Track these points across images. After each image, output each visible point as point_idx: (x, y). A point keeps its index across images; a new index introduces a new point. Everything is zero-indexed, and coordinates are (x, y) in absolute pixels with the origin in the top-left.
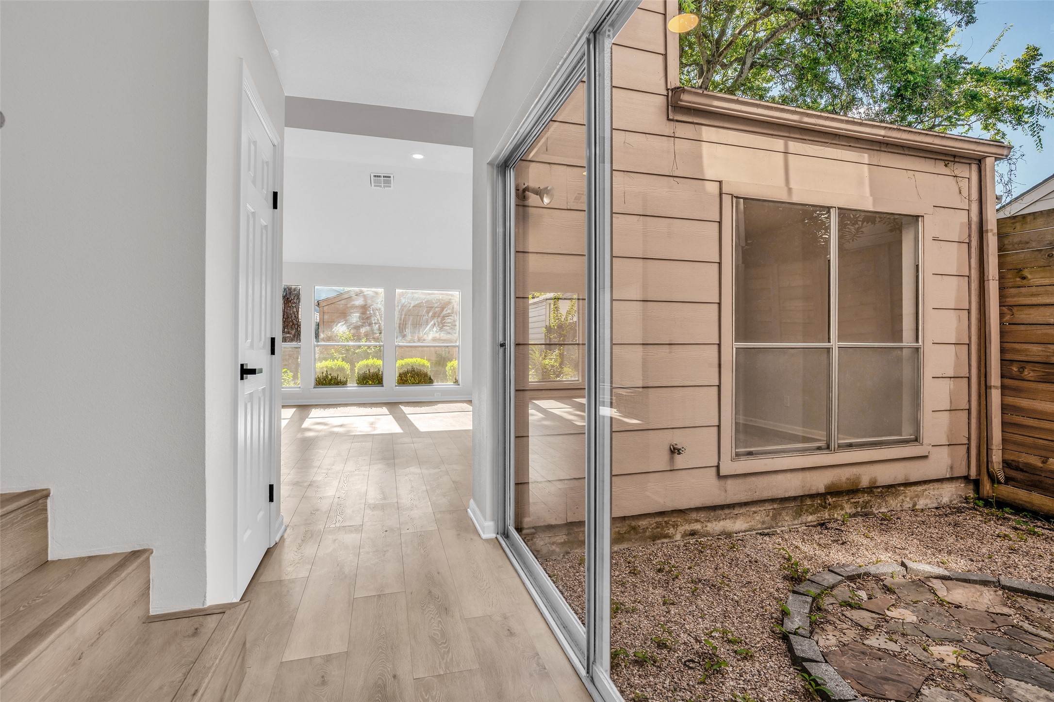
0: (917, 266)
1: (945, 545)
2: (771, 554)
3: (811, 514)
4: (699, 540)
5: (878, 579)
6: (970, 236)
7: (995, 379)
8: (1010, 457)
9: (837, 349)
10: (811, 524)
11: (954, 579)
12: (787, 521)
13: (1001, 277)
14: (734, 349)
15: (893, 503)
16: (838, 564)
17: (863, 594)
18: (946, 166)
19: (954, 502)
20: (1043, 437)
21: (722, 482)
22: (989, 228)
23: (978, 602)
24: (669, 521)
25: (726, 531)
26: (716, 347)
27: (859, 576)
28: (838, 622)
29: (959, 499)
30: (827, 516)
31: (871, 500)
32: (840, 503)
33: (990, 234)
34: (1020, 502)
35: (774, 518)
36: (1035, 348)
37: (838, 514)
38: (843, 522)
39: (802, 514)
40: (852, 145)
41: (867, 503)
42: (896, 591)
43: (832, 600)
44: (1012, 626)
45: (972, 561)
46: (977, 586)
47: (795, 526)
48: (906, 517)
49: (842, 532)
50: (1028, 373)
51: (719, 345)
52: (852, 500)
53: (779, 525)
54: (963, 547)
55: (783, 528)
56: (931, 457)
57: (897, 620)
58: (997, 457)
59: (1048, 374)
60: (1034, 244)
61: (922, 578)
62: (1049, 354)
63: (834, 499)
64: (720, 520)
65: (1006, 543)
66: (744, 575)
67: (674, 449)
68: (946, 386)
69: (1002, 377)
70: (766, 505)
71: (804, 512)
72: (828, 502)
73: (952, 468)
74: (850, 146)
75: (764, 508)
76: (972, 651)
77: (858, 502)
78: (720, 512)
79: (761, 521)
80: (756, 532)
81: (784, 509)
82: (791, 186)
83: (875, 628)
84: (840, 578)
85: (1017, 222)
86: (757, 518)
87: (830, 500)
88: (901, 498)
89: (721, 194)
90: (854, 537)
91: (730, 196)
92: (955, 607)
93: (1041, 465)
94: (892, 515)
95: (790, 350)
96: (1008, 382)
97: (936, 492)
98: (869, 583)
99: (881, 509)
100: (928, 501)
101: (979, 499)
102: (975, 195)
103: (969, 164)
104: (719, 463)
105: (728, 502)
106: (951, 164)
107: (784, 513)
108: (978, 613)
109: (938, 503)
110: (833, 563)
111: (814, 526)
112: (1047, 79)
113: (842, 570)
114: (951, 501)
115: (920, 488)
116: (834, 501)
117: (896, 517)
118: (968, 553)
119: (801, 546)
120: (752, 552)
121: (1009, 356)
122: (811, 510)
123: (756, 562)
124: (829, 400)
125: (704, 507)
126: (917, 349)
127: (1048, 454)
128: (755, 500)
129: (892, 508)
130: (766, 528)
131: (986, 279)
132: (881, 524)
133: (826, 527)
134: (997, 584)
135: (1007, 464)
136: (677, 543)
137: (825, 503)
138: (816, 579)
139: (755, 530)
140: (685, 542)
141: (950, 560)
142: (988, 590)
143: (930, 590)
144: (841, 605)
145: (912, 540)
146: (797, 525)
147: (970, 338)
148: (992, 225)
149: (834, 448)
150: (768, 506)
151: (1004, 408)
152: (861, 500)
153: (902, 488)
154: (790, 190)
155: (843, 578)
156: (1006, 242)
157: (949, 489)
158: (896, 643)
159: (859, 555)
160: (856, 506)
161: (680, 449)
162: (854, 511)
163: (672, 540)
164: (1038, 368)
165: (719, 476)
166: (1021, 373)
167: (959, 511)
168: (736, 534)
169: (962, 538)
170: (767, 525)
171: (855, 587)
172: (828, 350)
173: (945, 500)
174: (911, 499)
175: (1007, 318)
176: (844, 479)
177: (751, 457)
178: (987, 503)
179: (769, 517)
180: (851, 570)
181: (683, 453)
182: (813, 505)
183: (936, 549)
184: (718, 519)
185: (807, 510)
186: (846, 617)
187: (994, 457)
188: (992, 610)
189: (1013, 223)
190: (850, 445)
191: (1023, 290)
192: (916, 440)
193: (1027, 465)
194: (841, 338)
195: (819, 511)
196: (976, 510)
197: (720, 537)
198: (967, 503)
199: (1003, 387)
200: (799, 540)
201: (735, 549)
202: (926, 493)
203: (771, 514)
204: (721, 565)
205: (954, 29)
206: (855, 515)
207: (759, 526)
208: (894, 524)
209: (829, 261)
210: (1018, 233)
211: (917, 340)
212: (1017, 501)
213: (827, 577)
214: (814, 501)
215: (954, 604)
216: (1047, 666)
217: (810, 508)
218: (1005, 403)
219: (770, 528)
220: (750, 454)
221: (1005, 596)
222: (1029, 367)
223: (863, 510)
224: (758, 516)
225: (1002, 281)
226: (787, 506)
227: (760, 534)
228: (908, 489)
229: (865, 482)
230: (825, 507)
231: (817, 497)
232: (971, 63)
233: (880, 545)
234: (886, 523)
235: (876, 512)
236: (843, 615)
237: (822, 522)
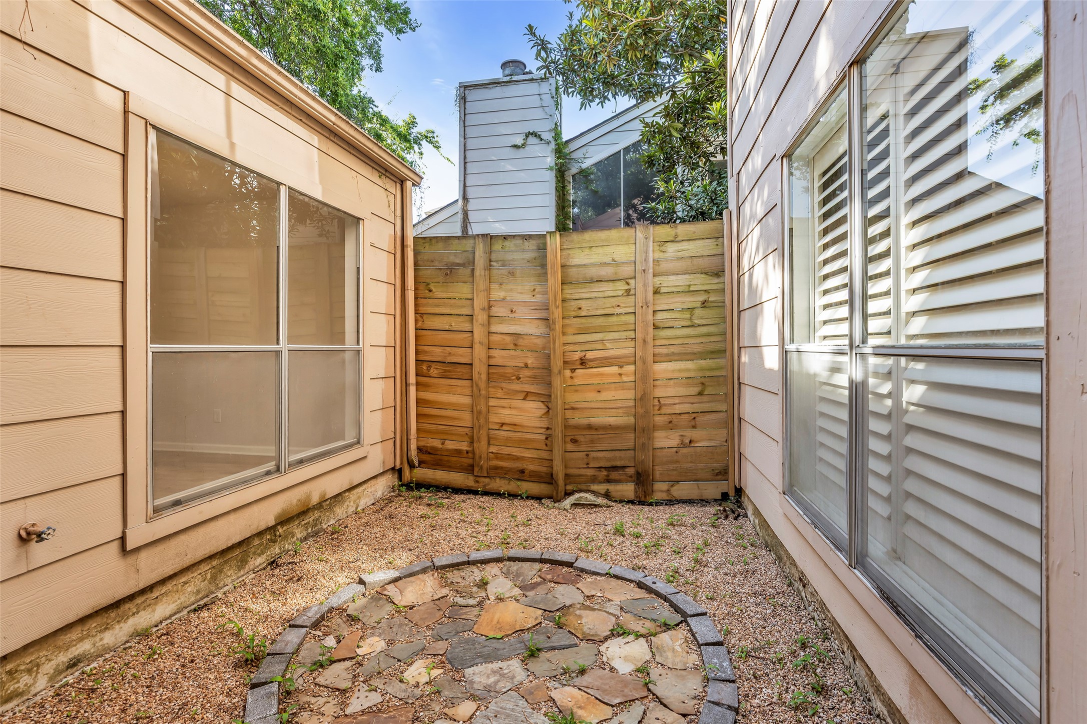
0: (358, 268)
1: (388, 542)
2: (213, 638)
3: (259, 556)
4: (88, 669)
5: (341, 610)
6: (395, 247)
7: (412, 379)
8: (422, 444)
9: (287, 351)
10: (261, 567)
11: (403, 577)
12: (230, 577)
13: (416, 289)
14: (150, 354)
15: (340, 511)
16: (298, 610)
17: (330, 641)
18: (380, 177)
19: (385, 494)
20: (442, 423)
21: (131, 559)
22: (408, 244)
23: (424, 593)
24: (18, 665)
25: (139, 630)
26: (117, 351)
27: (323, 618)
28: (313, 700)
29: (389, 490)
30: (277, 551)
31: (320, 516)
32: (290, 530)
33: (409, 249)
34: (429, 480)
35: (214, 578)
36: (438, 350)
37: (289, 544)
38: (295, 551)
39: (249, 559)
40: (304, 120)
41: (317, 519)
42: (361, 617)
43: (301, 671)
44: (451, 606)
45: (411, 550)
46: (420, 576)
47: (241, 579)
48: (351, 523)
49: (296, 564)
50: (434, 372)
51: (123, 348)
52: (303, 523)
53: (220, 585)
54: (401, 538)
55: (226, 588)
56: (369, 457)
57: (368, 657)
58: (413, 446)
59: (445, 371)
60: (436, 263)
61: (379, 589)
62: (445, 355)
63: (285, 528)
64: (127, 618)
65: (428, 522)
66: (176, 695)
67: (29, 534)
68: (379, 385)
69: (417, 375)
70: (202, 567)
71: (251, 556)
72: (278, 534)
73: (384, 463)
74: (301, 120)
75: (199, 572)
76: (435, 655)
77: (308, 523)
78: (127, 606)
79: (195, 591)
80: (189, 609)
81: (226, 562)
82: (234, 141)
83: (353, 683)
84: (304, 630)
85: (426, 242)
86: (189, 589)
87: (281, 530)
88: (346, 504)
89: (126, 112)
90: (310, 566)
91: (144, 121)
92: (410, 609)
93: (441, 446)
94: (340, 526)
95: (232, 353)
96: (421, 379)
97: (373, 489)
98: (333, 621)
99: (329, 522)
100: (367, 500)
101: (402, 485)
102: (399, 213)
103: (395, 182)
104: (124, 533)
105: (142, 585)
106: (383, 177)
107: (226, 567)
108: (427, 605)
109: (374, 499)
110: (292, 611)
111: (264, 569)
112: (420, 144)
113: (305, 617)
114: (383, 494)
115: (361, 488)
116: (285, 531)
117: (343, 526)
118: (406, 544)
119: (253, 607)
120: (185, 647)
121: (421, 358)
122: (259, 551)
123: (192, 661)
124: (279, 413)
125: (96, 612)
126: (358, 351)
127: (445, 437)
128: (185, 566)
129: (339, 518)
130: (202, 599)
131: (406, 289)
132: (332, 539)
133: (277, 564)
134: (433, 567)
135: (420, 449)
136: (38, 698)
137: (275, 535)
138: (277, 648)
139: (186, 608)
140: (57, 685)
141: (395, 557)
142: (428, 576)
143: (387, 600)
144: (311, 671)
145: (362, 548)
146: (243, 575)
147: (395, 343)
148: (410, 242)
149: (285, 469)
150: (205, 567)
151: (419, 402)
152: (311, 519)
153: (347, 494)
154: (232, 145)
155: (308, 629)
156: (419, 259)
157: (381, 483)
158: (377, 691)
159: (318, 587)
160: (306, 527)
161: (42, 533)
162: (305, 533)
163: (26, 698)
164: (439, 366)
165: (124, 550)
166: (429, 370)
167: (390, 500)
168: (156, 626)
169: (398, 530)
170: (203, 593)
171: (320, 634)
172: (277, 353)
173: (379, 494)
174: (354, 502)
175: (420, 324)
176: (295, 502)
177: (179, 508)
178: (409, 487)
179: (206, 582)
180: (313, 614)
181: (50, 536)
182: (261, 544)
183: (382, 549)
184: (124, 618)
185: (254, 553)
186: (320, 686)
187: (412, 446)
188: (436, 597)
189: (424, 243)
190: (301, 462)
191: (430, 301)
192: (358, 442)
193: (433, 448)
194: (291, 340)
195: (269, 548)
196: (401, 496)
197: (128, 645)
198: (394, 491)
199: (418, 384)
200: (248, 598)
201: (156, 656)
202: (366, 491)
203: (209, 576)
204: (133, 697)
205: (367, 69)
206: (305, 539)
207: (193, 599)
208: (344, 534)
209: (278, 247)
210: (428, 252)
211: (358, 343)
212: (426, 480)
213: (289, 639)
214: (263, 539)
215: (408, 606)
216: (482, 635)
217: (258, 549)
218: (419, 397)
219: (207, 596)
220: (177, 503)
221: (440, 576)
222: (433, 365)
223: (314, 529)
224: (190, 586)
225: (417, 291)
226: (230, 556)
227: (195, 610)
228: (352, 492)
229: (315, 500)
230: (275, 541)
231: (266, 531)
232: (377, 107)
233: (335, 566)
234: (336, 536)
235: (325, 527)
236: (316, 684)
237: (272, 560)
